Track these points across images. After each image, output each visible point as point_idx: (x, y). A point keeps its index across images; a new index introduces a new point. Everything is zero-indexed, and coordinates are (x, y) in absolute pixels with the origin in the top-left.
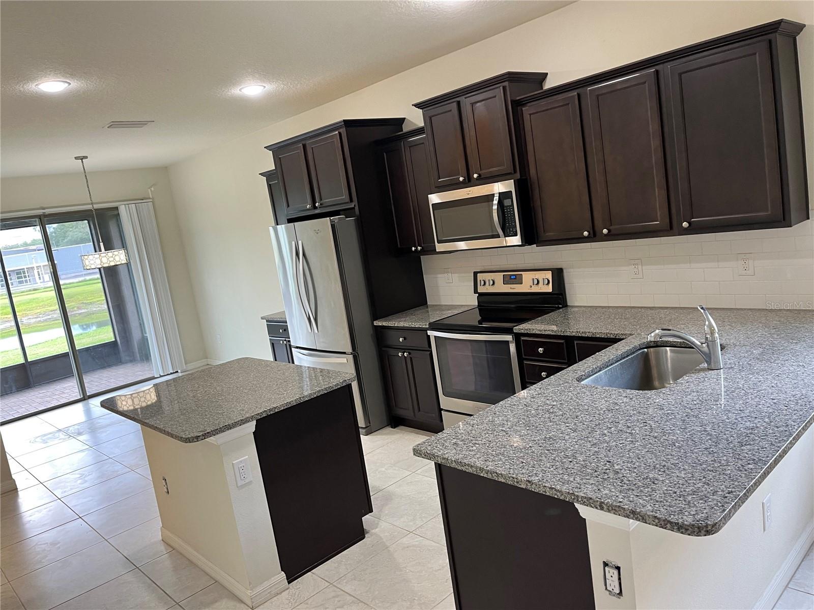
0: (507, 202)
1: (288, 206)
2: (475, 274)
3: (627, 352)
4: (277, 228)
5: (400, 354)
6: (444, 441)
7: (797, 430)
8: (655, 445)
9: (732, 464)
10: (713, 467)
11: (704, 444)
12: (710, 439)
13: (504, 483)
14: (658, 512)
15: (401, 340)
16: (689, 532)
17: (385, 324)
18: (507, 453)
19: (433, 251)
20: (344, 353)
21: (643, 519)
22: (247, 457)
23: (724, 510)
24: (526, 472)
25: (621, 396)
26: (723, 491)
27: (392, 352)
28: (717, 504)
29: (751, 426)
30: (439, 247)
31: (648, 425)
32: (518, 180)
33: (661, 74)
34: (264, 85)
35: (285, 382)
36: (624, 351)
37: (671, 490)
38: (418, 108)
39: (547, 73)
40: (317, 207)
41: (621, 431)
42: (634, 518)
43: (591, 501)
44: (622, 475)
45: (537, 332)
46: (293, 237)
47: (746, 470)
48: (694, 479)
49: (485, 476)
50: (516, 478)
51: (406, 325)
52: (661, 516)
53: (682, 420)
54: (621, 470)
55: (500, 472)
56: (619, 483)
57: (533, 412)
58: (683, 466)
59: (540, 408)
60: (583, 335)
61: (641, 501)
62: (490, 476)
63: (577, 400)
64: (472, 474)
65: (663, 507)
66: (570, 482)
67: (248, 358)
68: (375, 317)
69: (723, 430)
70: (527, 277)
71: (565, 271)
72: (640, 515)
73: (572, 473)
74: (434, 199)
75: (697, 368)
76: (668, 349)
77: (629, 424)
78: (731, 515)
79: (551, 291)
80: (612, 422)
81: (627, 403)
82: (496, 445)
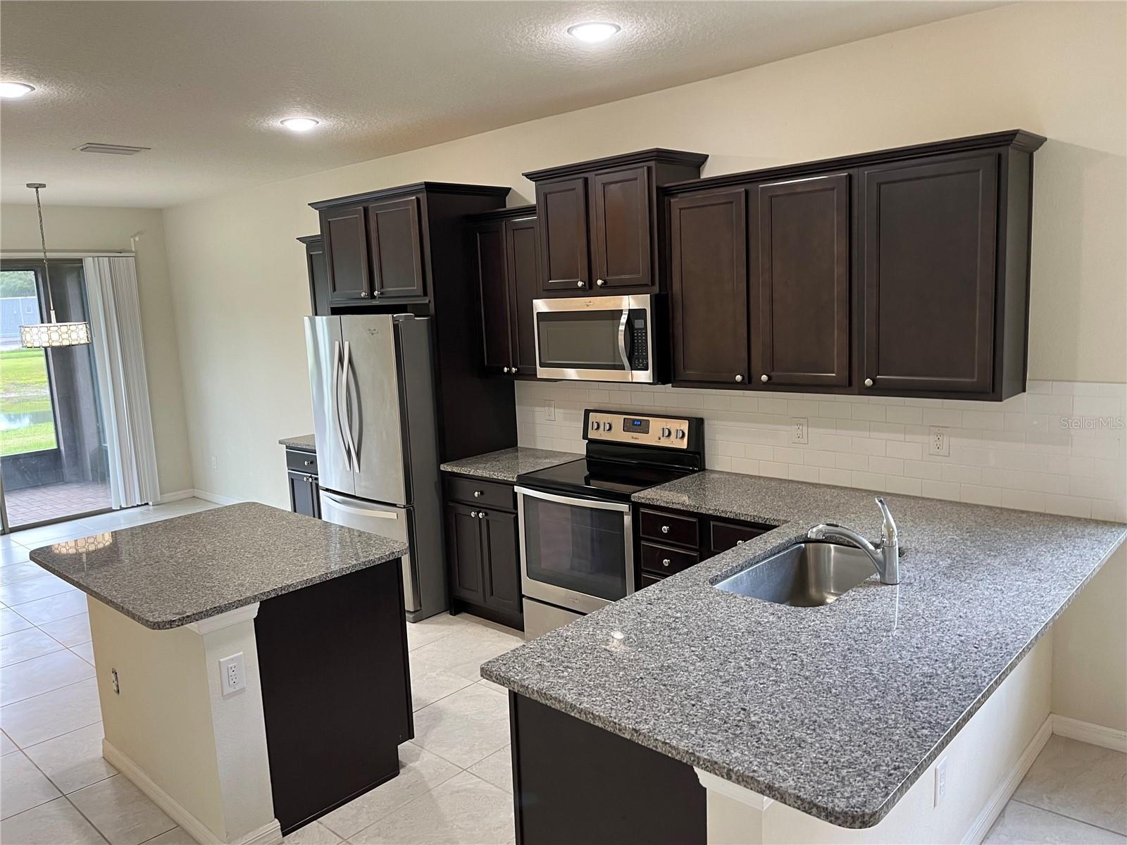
0: (638, 324)
1: (334, 290)
2: (587, 412)
3: (778, 546)
4: (314, 319)
5: (473, 514)
6: (525, 659)
7: (988, 684)
8: (805, 690)
9: (901, 726)
10: (877, 729)
11: (868, 693)
12: (876, 687)
13: (602, 728)
14: (803, 790)
15: (476, 494)
16: (840, 822)
17: (456, 470)
18: (610, 685)
19: (533, 376)
20: (394, 505)
21: (782, 797)
22: (242, 653)
23: (887, 794)
24: (632, 716)
25: (767, 612)
26: (887, 765)
27: (462, 509)
28: (879, 784)
29: (929, 671)
30: (542, 372)
31: (799, 659)
32: (656, 295)
33: (855, 182)
34: (317, 119)
35: (306, 546)
36: (774, 545)
37: (821, 759)
38: (530, 179)
39: (708, 156)
40: (375, 297)
41: (763, 664)
42: (771, 796)
43: (716, 766)
44: (759, 731)
45: (662, 504)
46: (338, 336)
47: (919, 737)
48: (852, 744)
49: (577, 716)
50: (619, 725)
51: (485, 475)
52: (805, 797)
53: (842, 655)
54: (759, 723)
55: (597, 714)
56: (755, 743)
57: (648, 625)
58: (839, 724)
59: (659, 620)
60: (723, 515)
61: (781, 772)
62: (583, 718)
63: (709, 613)
64: (559, 711)
65: (809, 782)
66: (690, 736)
67: (254, 503)
68: (443, 459)
69: (894, 675)
70: (656, 425)
71: (706, 422)
72: (779, 793)
73: (694, 723)
74: (541, 305)
75: (868, 579)
76: (832, 546)
77: (773, 655)
78: (896, 801)
79: (685, 447)
80: (752, 651)
81: (773, 623)
82: (595, 671)
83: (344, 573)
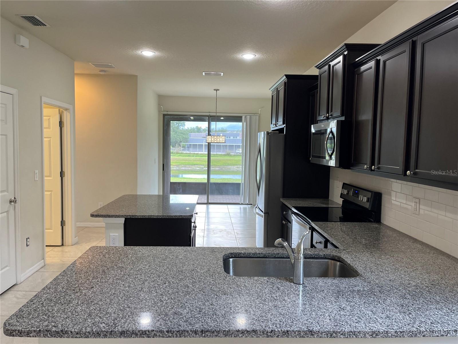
1: (272, 123)
2: (343, 184)
5: (283, 222)
20: (263, 212)
22: (118, 234)
30: (312, 160)
71: (383, 196)
74: (313, 128)
79: (368, 207)
83: (158, 217)
